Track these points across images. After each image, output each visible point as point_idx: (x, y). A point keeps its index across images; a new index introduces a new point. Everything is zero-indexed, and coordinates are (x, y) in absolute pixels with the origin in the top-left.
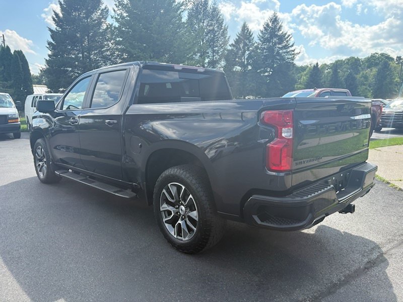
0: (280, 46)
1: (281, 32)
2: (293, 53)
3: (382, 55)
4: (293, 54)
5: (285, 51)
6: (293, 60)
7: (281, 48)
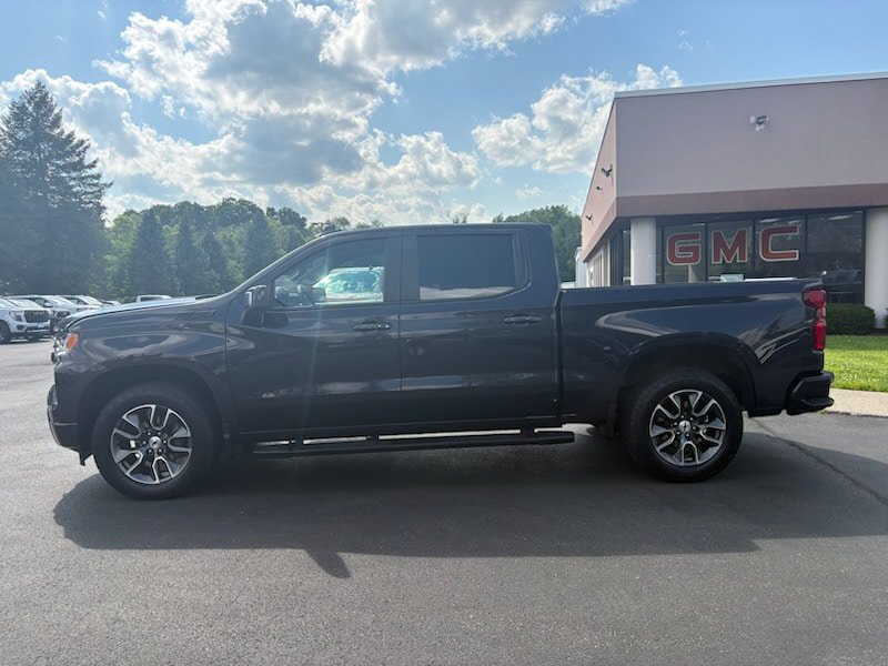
0: (61, 163)
1: (57, 131)
2: (96, 181)
3: (243, 202)
4: (96, 185)
5: (74, 174)
6: (99, 197)
7: (65, 168)
